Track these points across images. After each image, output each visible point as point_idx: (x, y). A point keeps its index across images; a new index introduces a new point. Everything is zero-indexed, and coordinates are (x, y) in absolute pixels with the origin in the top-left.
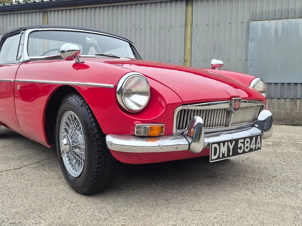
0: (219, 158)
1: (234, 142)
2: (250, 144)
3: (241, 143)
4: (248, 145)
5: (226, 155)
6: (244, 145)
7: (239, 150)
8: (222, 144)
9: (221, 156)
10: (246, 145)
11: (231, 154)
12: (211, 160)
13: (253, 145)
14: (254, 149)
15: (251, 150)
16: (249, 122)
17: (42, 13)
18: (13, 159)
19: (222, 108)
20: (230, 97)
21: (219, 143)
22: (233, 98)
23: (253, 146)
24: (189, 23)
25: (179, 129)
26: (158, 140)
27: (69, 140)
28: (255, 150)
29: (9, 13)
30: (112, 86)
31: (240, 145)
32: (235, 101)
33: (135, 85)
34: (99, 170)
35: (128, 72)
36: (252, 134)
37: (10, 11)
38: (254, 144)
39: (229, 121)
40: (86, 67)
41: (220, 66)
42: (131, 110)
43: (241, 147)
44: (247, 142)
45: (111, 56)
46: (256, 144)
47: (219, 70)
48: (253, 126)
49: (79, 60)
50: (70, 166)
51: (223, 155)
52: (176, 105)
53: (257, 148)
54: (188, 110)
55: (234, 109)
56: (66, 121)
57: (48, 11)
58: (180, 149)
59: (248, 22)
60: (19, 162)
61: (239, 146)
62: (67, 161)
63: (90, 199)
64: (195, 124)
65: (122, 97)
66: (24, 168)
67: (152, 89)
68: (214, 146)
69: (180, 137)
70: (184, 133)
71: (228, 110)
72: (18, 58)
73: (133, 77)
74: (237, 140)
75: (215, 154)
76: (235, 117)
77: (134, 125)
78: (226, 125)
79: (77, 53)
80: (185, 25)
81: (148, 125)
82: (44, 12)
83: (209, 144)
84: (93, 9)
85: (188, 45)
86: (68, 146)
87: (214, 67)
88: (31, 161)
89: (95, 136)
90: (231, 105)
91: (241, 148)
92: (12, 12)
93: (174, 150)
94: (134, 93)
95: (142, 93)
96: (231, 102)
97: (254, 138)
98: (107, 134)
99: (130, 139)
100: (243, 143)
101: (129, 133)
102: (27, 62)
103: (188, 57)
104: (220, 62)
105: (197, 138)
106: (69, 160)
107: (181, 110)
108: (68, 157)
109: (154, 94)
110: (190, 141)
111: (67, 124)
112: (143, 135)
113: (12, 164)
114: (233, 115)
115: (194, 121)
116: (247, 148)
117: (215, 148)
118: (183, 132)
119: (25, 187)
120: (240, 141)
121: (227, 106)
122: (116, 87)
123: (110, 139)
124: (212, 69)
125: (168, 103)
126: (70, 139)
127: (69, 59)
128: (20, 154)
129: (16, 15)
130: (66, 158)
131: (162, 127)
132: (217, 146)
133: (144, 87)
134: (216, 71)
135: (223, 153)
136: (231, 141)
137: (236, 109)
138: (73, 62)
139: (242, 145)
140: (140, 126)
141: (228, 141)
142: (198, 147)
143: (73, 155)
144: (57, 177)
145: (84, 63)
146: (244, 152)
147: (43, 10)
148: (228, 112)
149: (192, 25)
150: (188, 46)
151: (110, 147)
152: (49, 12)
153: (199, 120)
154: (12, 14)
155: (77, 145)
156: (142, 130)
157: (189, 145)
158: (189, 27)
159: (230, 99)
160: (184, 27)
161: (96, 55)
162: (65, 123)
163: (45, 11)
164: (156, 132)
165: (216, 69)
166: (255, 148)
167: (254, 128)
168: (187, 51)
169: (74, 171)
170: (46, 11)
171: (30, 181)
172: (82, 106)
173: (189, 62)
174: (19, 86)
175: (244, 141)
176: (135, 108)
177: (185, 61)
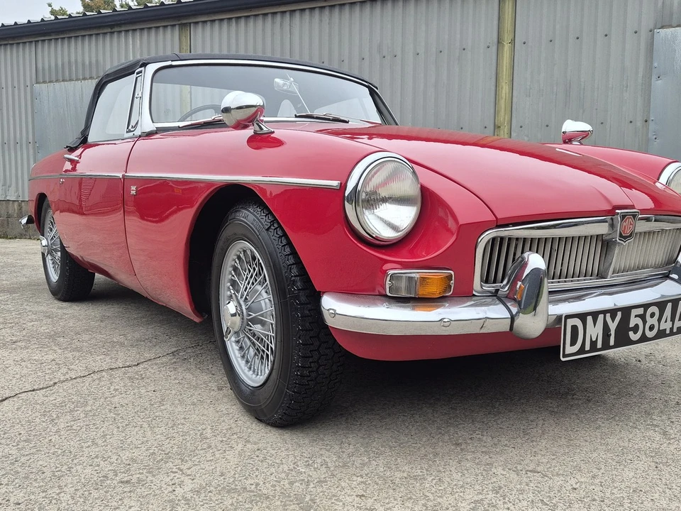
0: (582, 351)
1: (619, 314)
2: (659, 320)
3: (636, 316)
4: (654, 321)
5: (599, 345)
7: (631, 333)
8: (590, 319)
9: (587, 347)
10: (650, 321)
11: (612, 343)
12: (565, 356)
13: (666, 322)
14: (668, 332)
15: (661, 334)
16: (656, 267)
17: (177, 27)
18: (122, 345)
19: (591, 233)
20: (610, 208)
21: (582, 317)
22: (617, 211)
23: (666, 326)
24: (507, 38)
25: (487, 282)
26: (438, 307)
27: (241, 306)
28: (672, 333)
29: (109, 30)
30: (335, 183)
31: (634, 321)
32: (623, 217)
33: (385, 183)
34: (306, 372)
35: (372, 151)
36: (663, 296)
37: (112, 26)
38: (669, 319)
39: (607, 264)
40: (278, 143)
41: (584, 135)
42: (376, 238)
43: (637, 326)
44: (652, 315)
45: (329, 119)
46: (673, 320)
47: (581, 144)
48: (666, 277)
49: (261, 129)
50: (243, 363)
51: (593, 344)
52: (483, 227)
53: (675, 330)
54: (510, 239)
55: (621, 235)
56: (233, 263)
57: (190, 23)
58: (490, 328)
59: (651, 31)
60: (134, 351)
61: (632, 325)
62: (237, 352)
63: (287, 435)
64: (527, 271)
65: (358, 209)
66: (145, 365)
67: (425, 191)
68: (571, 322)
69: (489, 300)
70: (499, 292)
71: (605, 238)
72: (130, 128)
73: (381, 164)
74: (626, 311)
75: (573, 343)
76: (623, 256)
77: (385, 272)
78: (601, 275)
79: (256, 112)
80: (498, 42)
81: (416, 274)
82: (183, 26)
83: (559, 318)
84: (288, 15)
85: (505, 89)
86: (238, 319)
87: (568, 139)
88: (158, 351)
89: (297, 297)
90: (612, 226)
91: (636, 329)
92: (117, 29)
93: (475, 329)
94: (384, 200)
95: (402, 200)
96: (612, 219)
97: (670, 305)
98: (324, 293)
99: (375, 304)
100: (643, 317)
101: (374, 290)
102: (149, 135)
103: (503, 117)
104: (584, 127)
105: (530, 303)
106: (241, 348)
107: (494, 239)
108: (238, 342)
109: (429, 202)
110: (514, 310)
111: (235, 269)
112: (404, 294)
113: (121, 354)
114: (616, 251)
115: (524, 264)
116: (651, 328)
117: (575, 328)
118: (497, 291)
119: (147, 405)
120: (634, 312)
121: (603, 229)
122: (343, 187)
123: (330, 303)
124: (565, 142)
125: (461, 222)
126: (242, 303)
127: (241, 125)
128: (137, 335)
129: (123, 33)
130: (234, 344)
131: (449, 278)
132: (577, 322)
133: (407, 186)
134: (574, 149)
136: (613, 312)
137: (625, 237)
138: (249, 132)
139: (639, 322)
140: (397, 274)
141: (604, 312)
142: (532, 325)
143: (249, 338)
144: (213, 385)
145: (272, 135)
146: (644, 339)
147: (180, 22)
148: (606, 245)
149: (513, 42)
150: (504, 92)
151: (330, 322)
152: (192, 25)
153: (535, 261)
154: (115, 33)
155: (259, 315)
156: (403, 284)
157: (513, 319)
158: (507, 47)
159: (611, 212)
160: (494, 48)
161: (296, 116)
162: (231, 269)
163: (185, 25)
164: (433, 290)
165: (574, 143)
166: (672, 329)
167: (668, 282)
168: (502, 103)
169: (251, 372)
170: (186, 23)
171: (158, 394)
172: (267, 230)
173: (506, 130)
174: (133, 188)
175: (645, 311)
176: (387, 234)
177: (497, 127)
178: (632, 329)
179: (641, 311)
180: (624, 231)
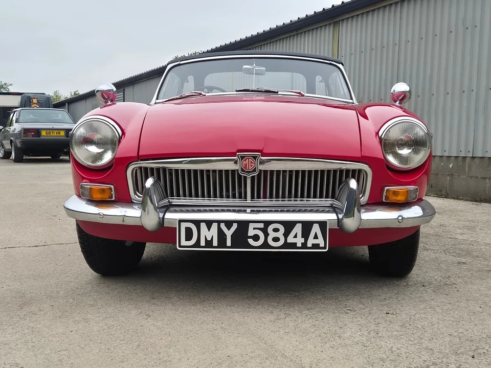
2: (286, 235)
3: (254, 229)
6: (266, 235)
7: (251, 241)
12: (180, 246)
13: (295, 236)
14: (299, 245)
32: (242, 157)
135: (209, 239)
178: (250, 237)
179: (261, 225)
180: (246, 168)
